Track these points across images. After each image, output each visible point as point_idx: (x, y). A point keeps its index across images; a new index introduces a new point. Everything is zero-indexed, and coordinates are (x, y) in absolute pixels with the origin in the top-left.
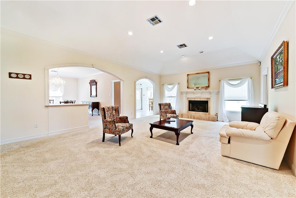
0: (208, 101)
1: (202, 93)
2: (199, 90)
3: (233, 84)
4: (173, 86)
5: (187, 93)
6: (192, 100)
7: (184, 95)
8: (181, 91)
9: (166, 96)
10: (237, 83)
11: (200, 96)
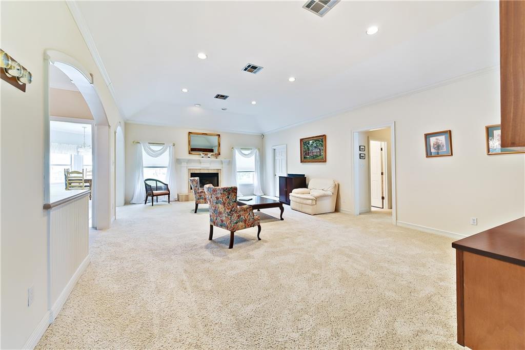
0: (218, 174)
1: (211, 162)
2: (209, 157)
3: (245, 153)
4: (162, 147)
5: (189, 161)
6: (196, 172)
7: (184, 164)
8: (178, 158)
9: (144, 166)
10: (247, 154)
11: (209, 166)
